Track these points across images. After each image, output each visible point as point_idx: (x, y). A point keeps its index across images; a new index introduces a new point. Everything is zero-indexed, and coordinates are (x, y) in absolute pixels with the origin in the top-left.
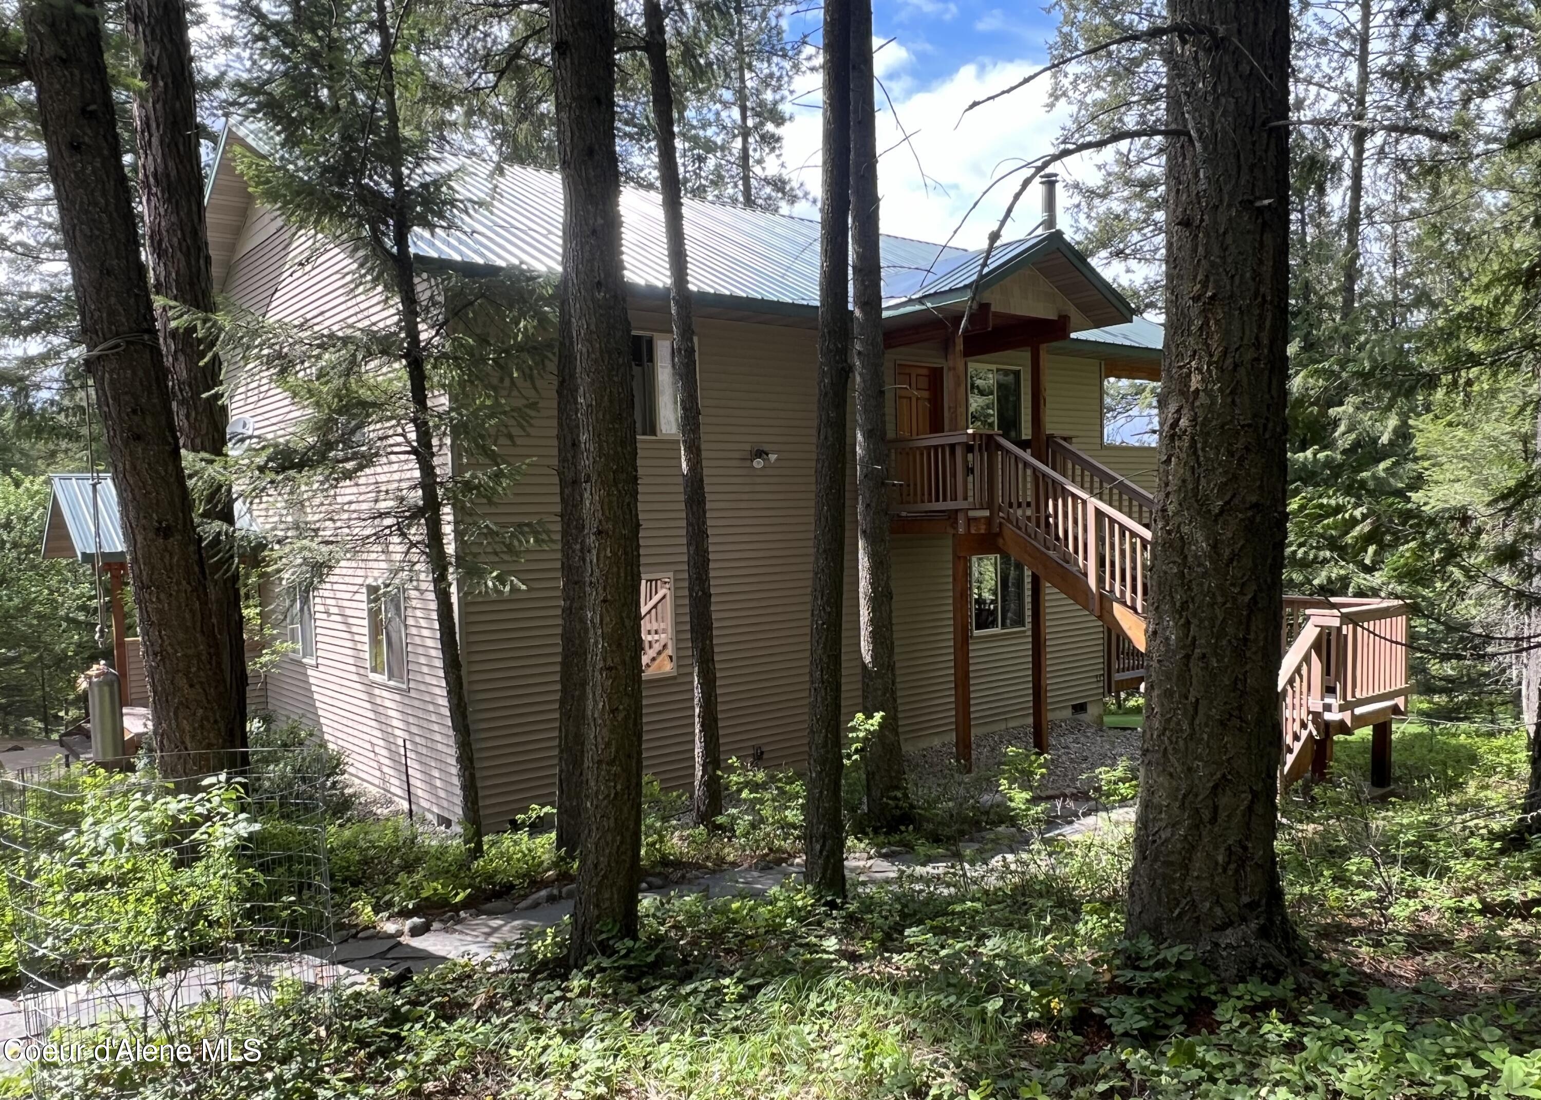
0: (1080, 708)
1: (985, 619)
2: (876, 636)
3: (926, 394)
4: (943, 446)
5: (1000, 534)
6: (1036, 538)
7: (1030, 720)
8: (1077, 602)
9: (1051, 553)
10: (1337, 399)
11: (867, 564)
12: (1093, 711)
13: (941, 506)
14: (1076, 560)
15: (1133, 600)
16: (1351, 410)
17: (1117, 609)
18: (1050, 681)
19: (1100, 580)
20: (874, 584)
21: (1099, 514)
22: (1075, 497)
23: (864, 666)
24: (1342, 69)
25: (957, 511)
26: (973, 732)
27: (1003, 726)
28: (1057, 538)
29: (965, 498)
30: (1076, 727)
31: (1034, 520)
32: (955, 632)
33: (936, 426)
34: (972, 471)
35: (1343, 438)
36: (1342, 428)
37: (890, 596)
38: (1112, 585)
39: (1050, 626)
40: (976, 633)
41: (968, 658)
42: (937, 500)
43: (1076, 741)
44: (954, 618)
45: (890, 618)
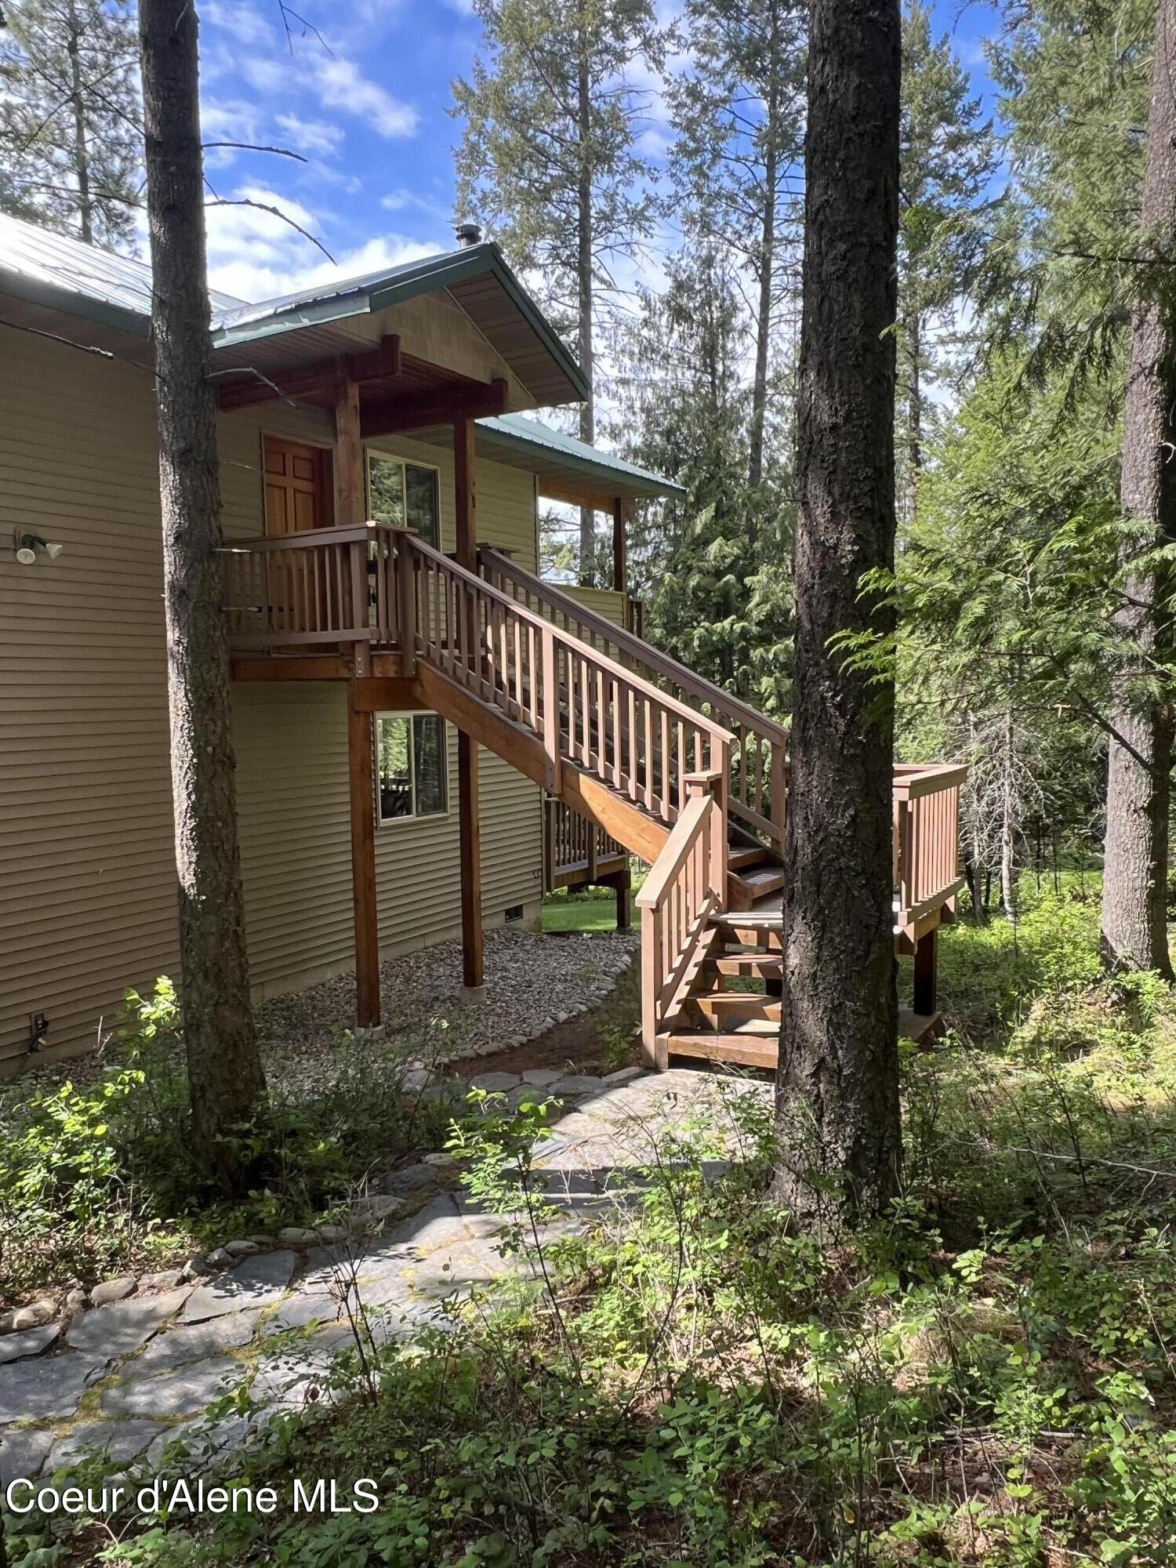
0: (515, 913)
1: (396, 803)
2: (205, 838)
3: (307, 486)
4: (331, 547)
5: (416, 679)
6: (468, 685)
7: (458, 933)
8: (530, 777)
9: (492, 706)
10: (750, 569)
11: (183, 704)
12: (529, 915)
13: (330, 636)
14: (526, 715)
15: (608, 771)
16: (765, 580)
17: (586, 784)
18: (484, 882)
19: (561, 743)
20: (198, 742)
21: (558, 644)
22: (523, 621)
23: (182, 891)
24: (750, 229)
25: (353, 643)
26: (382, 956)
27: (421, 946)
28: (499, 684)
29: (366, 625)
30: (512, 939)
31: (465, 660)
32: (352, 822)
33: (323, 517)
34: (375, 599)
35: (757, 609)
36: (756, 599)
37: (230, 763)
38: (577, 750)
39: (483, 809)
40: (384, 822)
41: (372, 856)
42: (324, 628)
43: (512, 959)
44: (352, 803)
45: (231, 803)
